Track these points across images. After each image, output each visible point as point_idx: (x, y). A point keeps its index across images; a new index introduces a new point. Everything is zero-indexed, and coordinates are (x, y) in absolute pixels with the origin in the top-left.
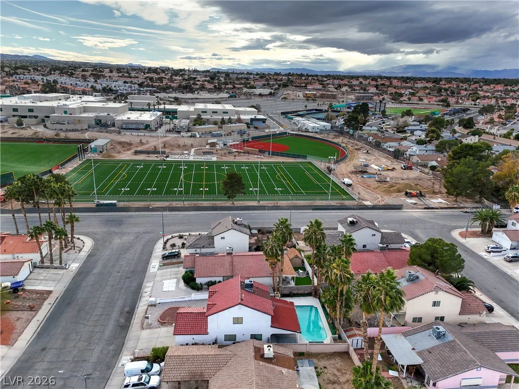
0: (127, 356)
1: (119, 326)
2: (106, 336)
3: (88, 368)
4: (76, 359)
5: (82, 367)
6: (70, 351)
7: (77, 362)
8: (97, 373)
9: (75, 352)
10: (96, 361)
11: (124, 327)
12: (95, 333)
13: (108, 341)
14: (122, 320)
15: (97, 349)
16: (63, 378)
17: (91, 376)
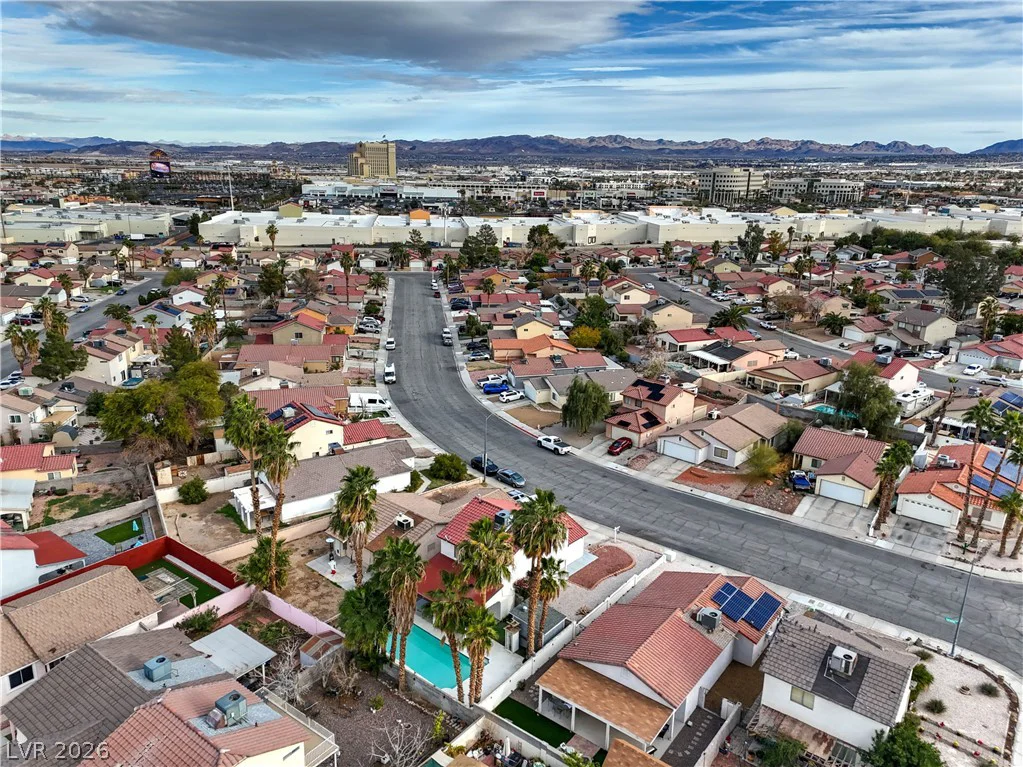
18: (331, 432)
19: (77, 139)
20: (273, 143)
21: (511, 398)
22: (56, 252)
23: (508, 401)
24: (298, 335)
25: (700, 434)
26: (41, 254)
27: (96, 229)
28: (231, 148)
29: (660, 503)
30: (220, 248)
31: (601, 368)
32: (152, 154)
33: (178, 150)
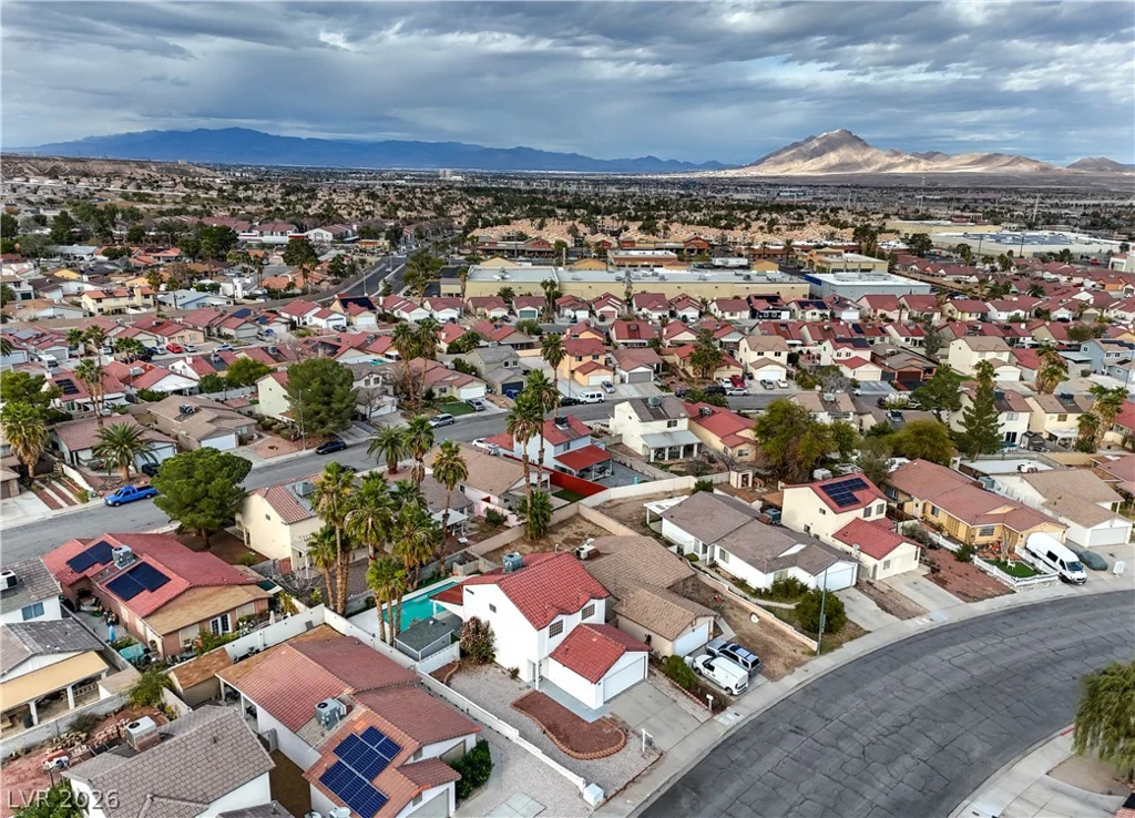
0: (721, 724)
1: (699, 793)
2: (735, 785)
3: (792, 744)
4: (810, 770)
5: (802, 750)
6: (816, 792)
7: (809, 765)
8: (781, 727)
9: (807, 786)
10: (777, 748)
11: (691, 784)
12: (754, 807)
13: (739, 774)
14: (684, 803)
15: (762, 767)
16: (839, 749)
17: (793, 728)
18: (824, 513)
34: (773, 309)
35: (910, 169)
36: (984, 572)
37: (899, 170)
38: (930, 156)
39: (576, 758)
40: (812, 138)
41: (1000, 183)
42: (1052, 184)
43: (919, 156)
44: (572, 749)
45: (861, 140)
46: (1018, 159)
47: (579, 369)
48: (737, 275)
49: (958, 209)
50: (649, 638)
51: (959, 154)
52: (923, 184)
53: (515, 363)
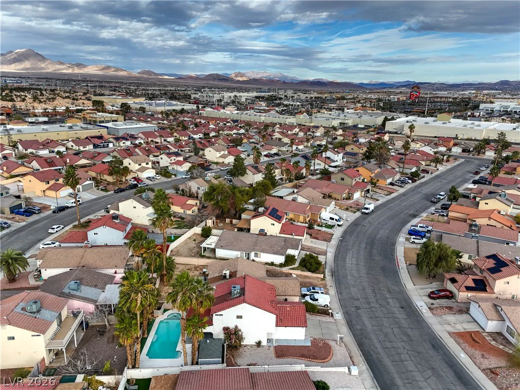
0: (339, 319)
8: (353, 310)
10: (362, 317)
17: (355, 308)
18: (274, 224)
19: (399, 82)
20: (501, 81)
21: (416, 241)
22: (314, 130)
23: (413, 242)
24: (343, 179)
25: (500, 309)
26: (309, 130)
27: (346, 122)
28: (474, 84)
29: (412, 340)
30: (380, 134)
31: (512, 243)
32: (413, 88)
33: (444, 86)
34: (105, 143)
35: (70, 71)
36: (320, 230)
37: (65, 71)
38: (79, 65)
39: (327, 362)
40: (11, 52)
41: (114, 79)
42: (134, 80)
43: (73, 65)
44: (322, 360)
45: (41, 55)
46: (117, 70)
47: (49, 189)
48: (61, 126)
49: (112, 91)
50: (286, 300)
51: (91, 65)
52: (80, 78)
53: (7, 193)
